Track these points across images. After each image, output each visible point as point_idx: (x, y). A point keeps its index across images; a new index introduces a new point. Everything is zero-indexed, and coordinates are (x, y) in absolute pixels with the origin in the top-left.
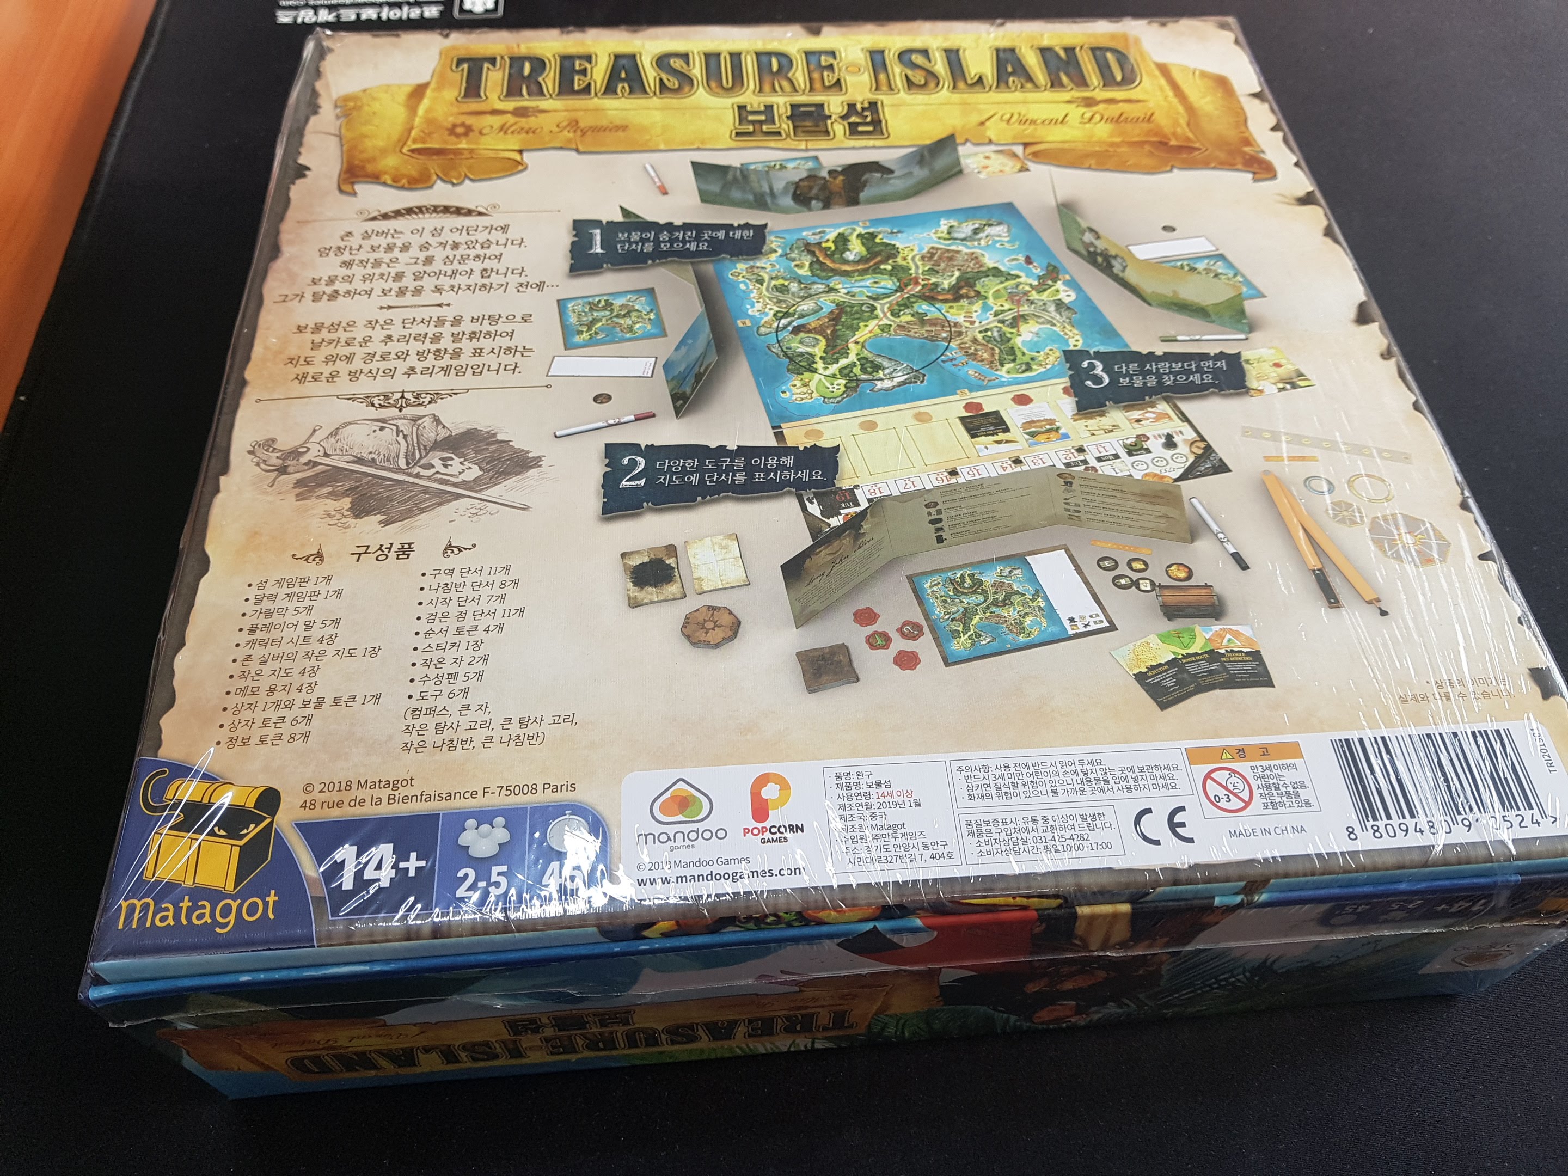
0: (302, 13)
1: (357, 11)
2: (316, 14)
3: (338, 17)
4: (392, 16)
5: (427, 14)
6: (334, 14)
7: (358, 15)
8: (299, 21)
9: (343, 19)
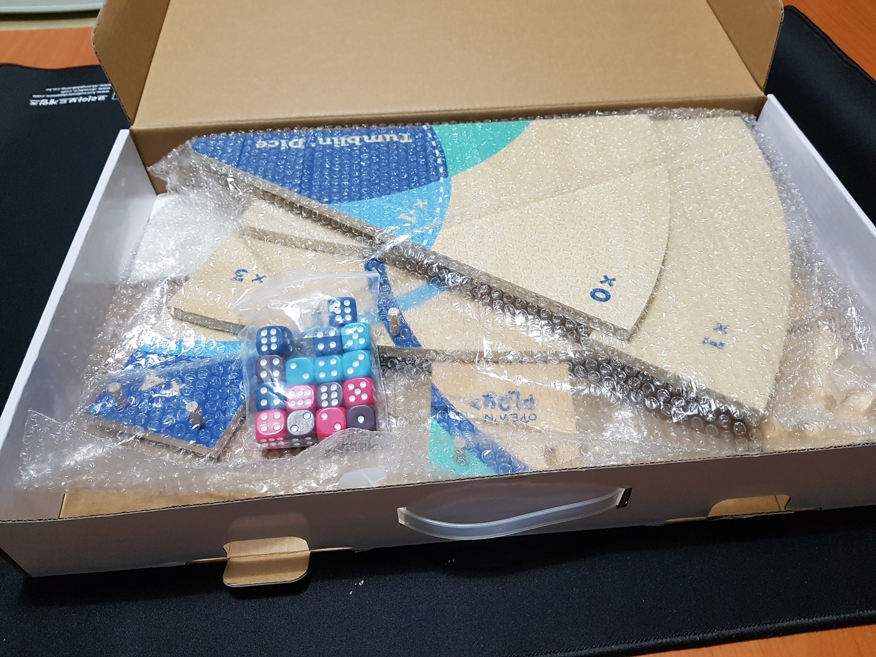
0: (42, 101)
1: (67, 99)
2: (49, 101)
3: (58, 102)
4: (83, 100)
5: (100, 99)
6: (57, 101)
7: (68, 101)
8: (40, 104)
9: (61, 103)
